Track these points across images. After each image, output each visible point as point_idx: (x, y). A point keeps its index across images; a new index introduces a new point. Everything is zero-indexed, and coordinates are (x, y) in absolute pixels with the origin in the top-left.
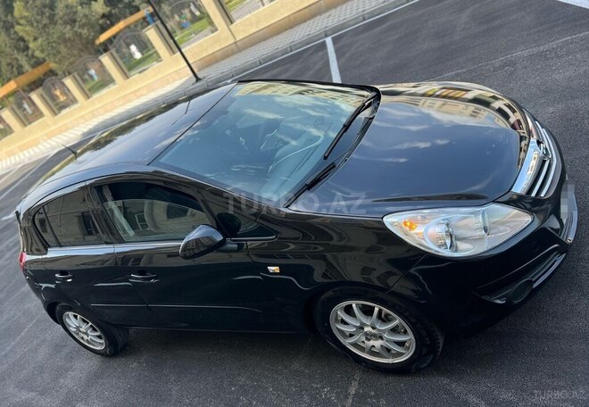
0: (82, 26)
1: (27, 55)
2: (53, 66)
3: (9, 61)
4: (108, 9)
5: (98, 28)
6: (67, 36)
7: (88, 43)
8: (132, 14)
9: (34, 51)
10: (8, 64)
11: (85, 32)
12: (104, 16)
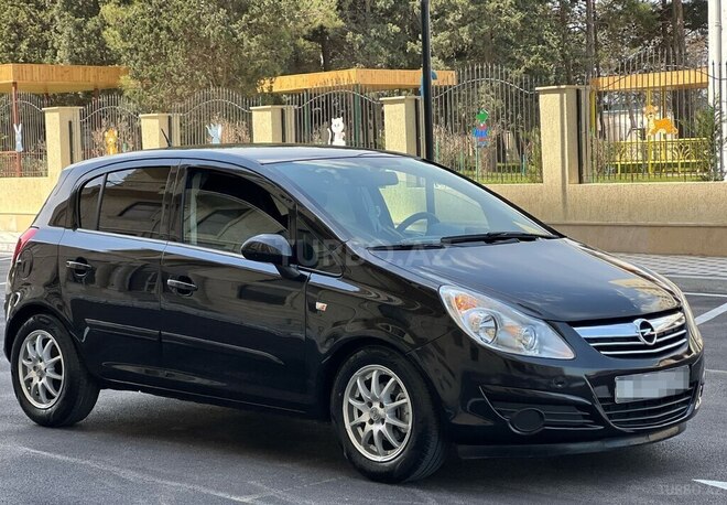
0: (253, 30)
1: (79, 28)
2: (127, 82)
3: (23, 18)
4: (340, 23)
5: (287, 52)
6: (206, 31)
7: (242, 72)
8: (391, 65)
9: (105, 24)
10: (16, 26)
11: (252, 44)
12: (318, 35)
